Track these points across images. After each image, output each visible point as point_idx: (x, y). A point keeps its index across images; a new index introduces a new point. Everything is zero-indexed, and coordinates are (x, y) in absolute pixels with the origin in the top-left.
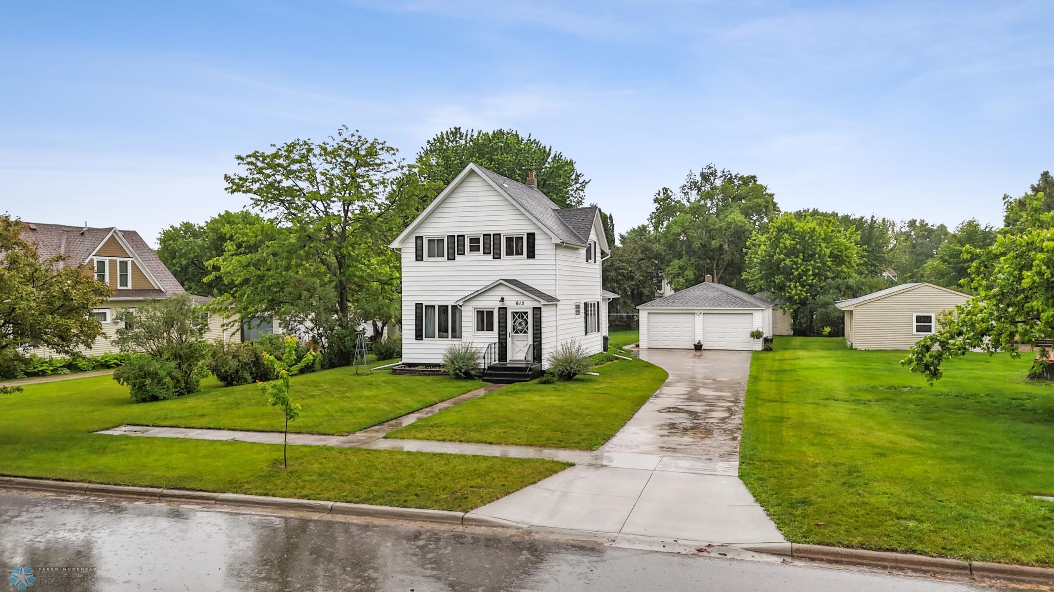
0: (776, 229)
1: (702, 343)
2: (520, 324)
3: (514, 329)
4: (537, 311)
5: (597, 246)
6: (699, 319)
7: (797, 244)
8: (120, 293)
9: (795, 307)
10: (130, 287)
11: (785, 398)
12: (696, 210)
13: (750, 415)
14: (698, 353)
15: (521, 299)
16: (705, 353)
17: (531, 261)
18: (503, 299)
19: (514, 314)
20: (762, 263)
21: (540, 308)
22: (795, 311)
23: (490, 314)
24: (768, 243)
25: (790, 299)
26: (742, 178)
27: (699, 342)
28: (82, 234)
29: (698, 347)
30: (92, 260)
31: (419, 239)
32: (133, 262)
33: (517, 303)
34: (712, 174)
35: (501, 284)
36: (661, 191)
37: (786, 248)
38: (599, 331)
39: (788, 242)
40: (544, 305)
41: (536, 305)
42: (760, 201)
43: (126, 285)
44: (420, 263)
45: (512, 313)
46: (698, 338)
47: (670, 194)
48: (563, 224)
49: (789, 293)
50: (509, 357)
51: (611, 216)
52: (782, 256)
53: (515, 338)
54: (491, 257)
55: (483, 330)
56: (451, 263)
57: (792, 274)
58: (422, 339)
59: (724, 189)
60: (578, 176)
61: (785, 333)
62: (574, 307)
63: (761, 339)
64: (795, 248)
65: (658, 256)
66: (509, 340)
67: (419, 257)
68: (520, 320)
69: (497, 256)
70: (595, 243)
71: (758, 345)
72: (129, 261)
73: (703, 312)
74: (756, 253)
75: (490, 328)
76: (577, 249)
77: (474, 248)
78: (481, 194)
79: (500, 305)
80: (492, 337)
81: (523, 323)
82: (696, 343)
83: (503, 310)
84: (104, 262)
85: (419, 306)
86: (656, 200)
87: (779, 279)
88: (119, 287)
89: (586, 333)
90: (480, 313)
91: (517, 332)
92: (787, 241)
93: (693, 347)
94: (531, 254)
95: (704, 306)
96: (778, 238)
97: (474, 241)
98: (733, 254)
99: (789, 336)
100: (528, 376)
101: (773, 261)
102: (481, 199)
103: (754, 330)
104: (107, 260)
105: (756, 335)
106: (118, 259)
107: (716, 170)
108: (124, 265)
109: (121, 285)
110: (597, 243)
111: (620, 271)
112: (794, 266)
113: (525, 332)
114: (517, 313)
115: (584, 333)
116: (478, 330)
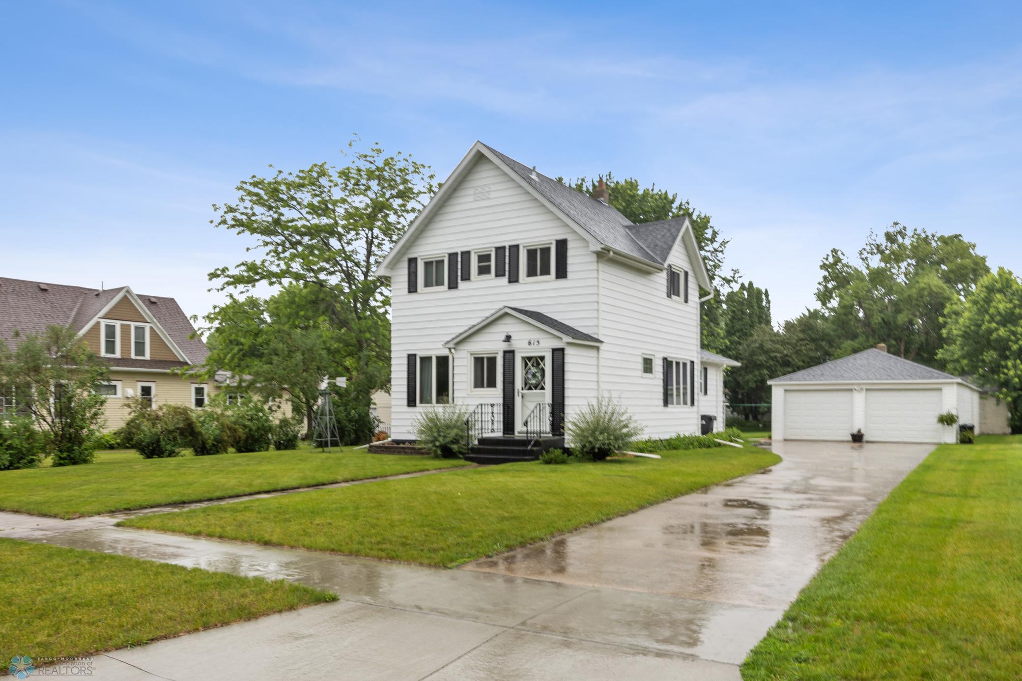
0: (984, 289)
1: (863, 431)
2: (534, 376)
3: (526, 385)
4: (558, 354)
5: (691, 279)
6: (859, 398)
7: (1015, 307)
8: (134, 363)
9: (1015, 394)
10: (147, 356)
11: (973, 491)
12: (878, 276)
13: (884, 515)
14: (856, 445)
15: (534, 335)
16: (866, 446)
17: (561, 283)
18: (508, 338)
19: (527, 360)
20: (966, 336)
21: (563, 350)
22: (1015, 401)
23: (492, 361)
24: (975, 308)
25: (1006, 384)
26: (941, 238)
27: (859, 431)
28: (97, 295)
29: (857, 438)
30: (98, 323)
31: (412, 262)
32: (151, 328)
33: (530, 343)
34: (900, 233)
35: (506, 314)
36: (830, 254)
37: (999, 313)
38: (692, 403)
39: (1001, 306)
40: (569, 344)
41: (558, 344)
42: (967, 262)
43: (143, 355)
44: (413, 296)
45: (523, 358)
46: (858, 424)
47: (841, 257)
48: (633, 241)
49: (1004, 374)
50: (519, 427)
51: (766, 291)
52: (994, 325)
53: (526, 399)
54: (504, 280)
55: (483, 386)
56: (453, 293)
57: (1009, 348)
58: (415, 406)
59: (915, 248)
60: (715, 234)
61: (998, 430)
62: (641, 361)
63: (955, 427)
64: (1012, 313)
65: (825, 337)
66: (518, 400)
67: (412, 288)
68: (534, 370)
69: (514, 279)
70: (686, 274)
71: (950, 436)
72: (147, 327)
73: (864, 387)
74: (957, 322)
75: (492, 384)
76: (648, 273)
77: (484, 270)
78: (493, 188)
79: (505, 346)
80: (495, 395)
81: (538, 375)
82: (855, 431)
83: (509, 355)
84: (114, 326)
85: (411, 358)
86: (824, 267)
87: (990, 355)
88: (133, 356)
89: (666, 403)
90: (479, 361)
91: (530, 389)
92: (1001, 304)
93: (850, 438)
94: (562, 273)
95: (868, 378)
96: (988, 301)
97: (484, 258)
98: (927, 333)
99: (1005, 434)
100: (531, 453)
101: (981, 332)
102: (493, 195)
103: (944, 412)
104: (118, 324)
105: (947, 420)
106: (133, 325)
107: (905, 228)
108: (140, 331)
109: (136, 354)
110: (690, 273)
111: (772, 355)
112: (1013, 338)
113: (543, 388)
114: (530, 359)
115: (661, 403)
116: (476, 386)
